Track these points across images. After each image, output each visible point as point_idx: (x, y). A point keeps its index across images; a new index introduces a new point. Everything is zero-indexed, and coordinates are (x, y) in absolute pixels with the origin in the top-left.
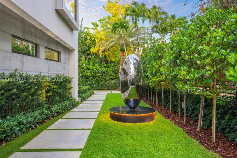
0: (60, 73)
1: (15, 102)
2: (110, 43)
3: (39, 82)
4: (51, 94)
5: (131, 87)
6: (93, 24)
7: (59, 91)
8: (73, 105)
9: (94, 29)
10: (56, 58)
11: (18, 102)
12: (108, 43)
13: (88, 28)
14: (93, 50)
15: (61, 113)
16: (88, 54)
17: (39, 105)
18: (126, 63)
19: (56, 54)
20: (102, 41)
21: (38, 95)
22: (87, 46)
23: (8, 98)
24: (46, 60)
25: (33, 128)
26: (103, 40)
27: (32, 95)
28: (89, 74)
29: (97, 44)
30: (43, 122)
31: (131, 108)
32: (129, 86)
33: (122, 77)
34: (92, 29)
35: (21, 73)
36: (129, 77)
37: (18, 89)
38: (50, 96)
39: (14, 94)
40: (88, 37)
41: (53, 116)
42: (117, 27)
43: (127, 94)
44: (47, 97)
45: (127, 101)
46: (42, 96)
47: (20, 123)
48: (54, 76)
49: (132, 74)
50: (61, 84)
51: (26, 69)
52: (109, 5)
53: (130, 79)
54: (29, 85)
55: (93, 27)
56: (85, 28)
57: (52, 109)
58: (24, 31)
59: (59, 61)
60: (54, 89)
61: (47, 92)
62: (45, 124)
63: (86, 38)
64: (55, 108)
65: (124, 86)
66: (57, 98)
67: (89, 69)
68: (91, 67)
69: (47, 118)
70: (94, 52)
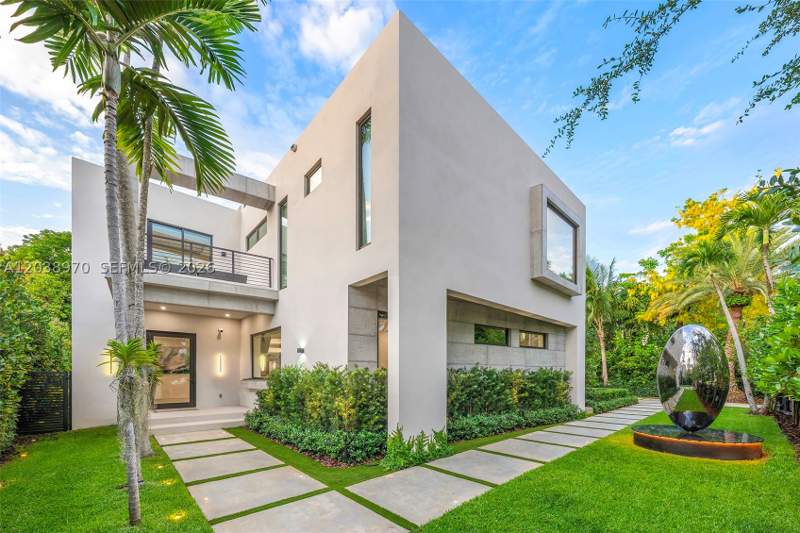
0: (547, 366)
1: (476, 399)
2: (688, 295)
3: (507, 378)
4: (527, 394)
5: (682, 390)
6: (642, 263)
7: (541, 391)
8: (569, 416)
9: (645, 274)
10: (541, 344)
11: (480, 400)
12: (683, 296)
13: (628, 275)
14: (644, 316)
15: (543, 424)
16: (630, 326)
17: (508, 408)
18: (673, 341)
19: (540, 337)
20: (668, 294)
21: (506, 395)
22: (626, 309)
23: (469, 394)
24: (522, 350)
25: (496, 434)
26: (671, 291)
27: (498, 394)
28: (630, 364)
29: (652, 304)
30: (513, 429)
31: (685, 428)
32: (678, 386)
33: (661, 370)
34: (641, 273)
35: (485, 367)
36: (678, 370)
37: (479, 386)
38: (526, 398)
39: (475, 391)
40: (631, 293)
41: (529, 425)
42: (696, 263)
43: (673, 402)
44: (520, 399)
45: (676, 417)
46: (513, 396)
47: (481, 424)
48: (535, 370)
49: (686, 363)
50: (545, 381)
51: (491, 362)
52: (689, 211)
53: (681, 373)
54: (494, 381)
55: (642, 269)
56: (622, 276)
57: (527, 415)
58: (490, 317)
59: (545, 347)
60: (531, 388)
61: (522, 391)
62: (515, 433)
63: (624, 295)
64: (531, 415)
65: (667, 388)
66: (537, 401)
67: (632, 355)
68: (637, 350)
69: (519, 426)
70: (647, 319)
